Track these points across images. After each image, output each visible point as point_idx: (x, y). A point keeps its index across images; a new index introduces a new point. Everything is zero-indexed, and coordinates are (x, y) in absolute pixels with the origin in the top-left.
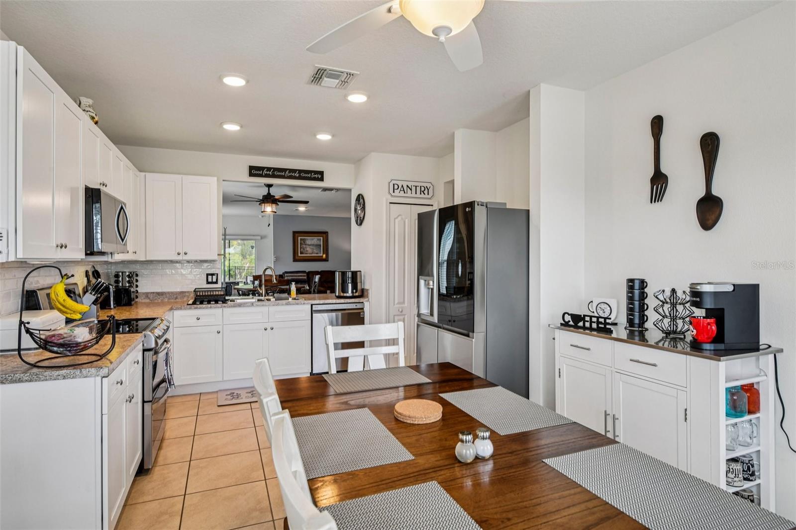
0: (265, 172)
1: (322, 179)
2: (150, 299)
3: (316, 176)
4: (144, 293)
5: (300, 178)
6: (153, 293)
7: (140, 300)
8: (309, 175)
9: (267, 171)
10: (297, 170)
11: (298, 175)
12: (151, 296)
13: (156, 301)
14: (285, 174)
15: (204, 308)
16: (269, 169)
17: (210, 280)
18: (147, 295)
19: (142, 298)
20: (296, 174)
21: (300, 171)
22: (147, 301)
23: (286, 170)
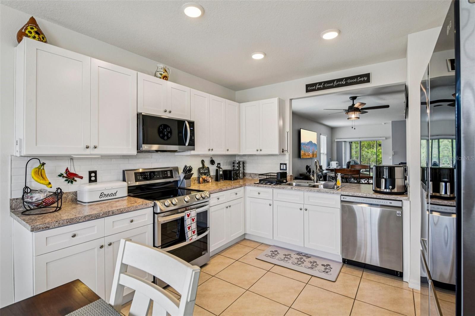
0: (318, 86)
1: (368, 81)
2: (251, 177)
3: (362, 79)
4: (249, 174)
5: (347, 84)
6: (253, 174)
7: (248, 177)
8: (355, 80)
9: (319, 85)
10: (343, 78)
11: (344, 82)
12: (252, 175)
13: (255, 179)
14: (333, 84)
15: (262, 187)
16: (320, 83)
17: (282, 168)
18: (250, 174)
19: (249, 176)
20: (343, 82)
21: (346, 79)
22: (250, 178)
23: (334, 80)
